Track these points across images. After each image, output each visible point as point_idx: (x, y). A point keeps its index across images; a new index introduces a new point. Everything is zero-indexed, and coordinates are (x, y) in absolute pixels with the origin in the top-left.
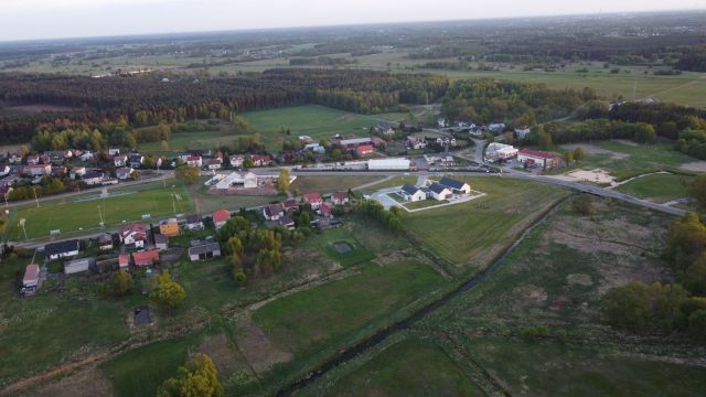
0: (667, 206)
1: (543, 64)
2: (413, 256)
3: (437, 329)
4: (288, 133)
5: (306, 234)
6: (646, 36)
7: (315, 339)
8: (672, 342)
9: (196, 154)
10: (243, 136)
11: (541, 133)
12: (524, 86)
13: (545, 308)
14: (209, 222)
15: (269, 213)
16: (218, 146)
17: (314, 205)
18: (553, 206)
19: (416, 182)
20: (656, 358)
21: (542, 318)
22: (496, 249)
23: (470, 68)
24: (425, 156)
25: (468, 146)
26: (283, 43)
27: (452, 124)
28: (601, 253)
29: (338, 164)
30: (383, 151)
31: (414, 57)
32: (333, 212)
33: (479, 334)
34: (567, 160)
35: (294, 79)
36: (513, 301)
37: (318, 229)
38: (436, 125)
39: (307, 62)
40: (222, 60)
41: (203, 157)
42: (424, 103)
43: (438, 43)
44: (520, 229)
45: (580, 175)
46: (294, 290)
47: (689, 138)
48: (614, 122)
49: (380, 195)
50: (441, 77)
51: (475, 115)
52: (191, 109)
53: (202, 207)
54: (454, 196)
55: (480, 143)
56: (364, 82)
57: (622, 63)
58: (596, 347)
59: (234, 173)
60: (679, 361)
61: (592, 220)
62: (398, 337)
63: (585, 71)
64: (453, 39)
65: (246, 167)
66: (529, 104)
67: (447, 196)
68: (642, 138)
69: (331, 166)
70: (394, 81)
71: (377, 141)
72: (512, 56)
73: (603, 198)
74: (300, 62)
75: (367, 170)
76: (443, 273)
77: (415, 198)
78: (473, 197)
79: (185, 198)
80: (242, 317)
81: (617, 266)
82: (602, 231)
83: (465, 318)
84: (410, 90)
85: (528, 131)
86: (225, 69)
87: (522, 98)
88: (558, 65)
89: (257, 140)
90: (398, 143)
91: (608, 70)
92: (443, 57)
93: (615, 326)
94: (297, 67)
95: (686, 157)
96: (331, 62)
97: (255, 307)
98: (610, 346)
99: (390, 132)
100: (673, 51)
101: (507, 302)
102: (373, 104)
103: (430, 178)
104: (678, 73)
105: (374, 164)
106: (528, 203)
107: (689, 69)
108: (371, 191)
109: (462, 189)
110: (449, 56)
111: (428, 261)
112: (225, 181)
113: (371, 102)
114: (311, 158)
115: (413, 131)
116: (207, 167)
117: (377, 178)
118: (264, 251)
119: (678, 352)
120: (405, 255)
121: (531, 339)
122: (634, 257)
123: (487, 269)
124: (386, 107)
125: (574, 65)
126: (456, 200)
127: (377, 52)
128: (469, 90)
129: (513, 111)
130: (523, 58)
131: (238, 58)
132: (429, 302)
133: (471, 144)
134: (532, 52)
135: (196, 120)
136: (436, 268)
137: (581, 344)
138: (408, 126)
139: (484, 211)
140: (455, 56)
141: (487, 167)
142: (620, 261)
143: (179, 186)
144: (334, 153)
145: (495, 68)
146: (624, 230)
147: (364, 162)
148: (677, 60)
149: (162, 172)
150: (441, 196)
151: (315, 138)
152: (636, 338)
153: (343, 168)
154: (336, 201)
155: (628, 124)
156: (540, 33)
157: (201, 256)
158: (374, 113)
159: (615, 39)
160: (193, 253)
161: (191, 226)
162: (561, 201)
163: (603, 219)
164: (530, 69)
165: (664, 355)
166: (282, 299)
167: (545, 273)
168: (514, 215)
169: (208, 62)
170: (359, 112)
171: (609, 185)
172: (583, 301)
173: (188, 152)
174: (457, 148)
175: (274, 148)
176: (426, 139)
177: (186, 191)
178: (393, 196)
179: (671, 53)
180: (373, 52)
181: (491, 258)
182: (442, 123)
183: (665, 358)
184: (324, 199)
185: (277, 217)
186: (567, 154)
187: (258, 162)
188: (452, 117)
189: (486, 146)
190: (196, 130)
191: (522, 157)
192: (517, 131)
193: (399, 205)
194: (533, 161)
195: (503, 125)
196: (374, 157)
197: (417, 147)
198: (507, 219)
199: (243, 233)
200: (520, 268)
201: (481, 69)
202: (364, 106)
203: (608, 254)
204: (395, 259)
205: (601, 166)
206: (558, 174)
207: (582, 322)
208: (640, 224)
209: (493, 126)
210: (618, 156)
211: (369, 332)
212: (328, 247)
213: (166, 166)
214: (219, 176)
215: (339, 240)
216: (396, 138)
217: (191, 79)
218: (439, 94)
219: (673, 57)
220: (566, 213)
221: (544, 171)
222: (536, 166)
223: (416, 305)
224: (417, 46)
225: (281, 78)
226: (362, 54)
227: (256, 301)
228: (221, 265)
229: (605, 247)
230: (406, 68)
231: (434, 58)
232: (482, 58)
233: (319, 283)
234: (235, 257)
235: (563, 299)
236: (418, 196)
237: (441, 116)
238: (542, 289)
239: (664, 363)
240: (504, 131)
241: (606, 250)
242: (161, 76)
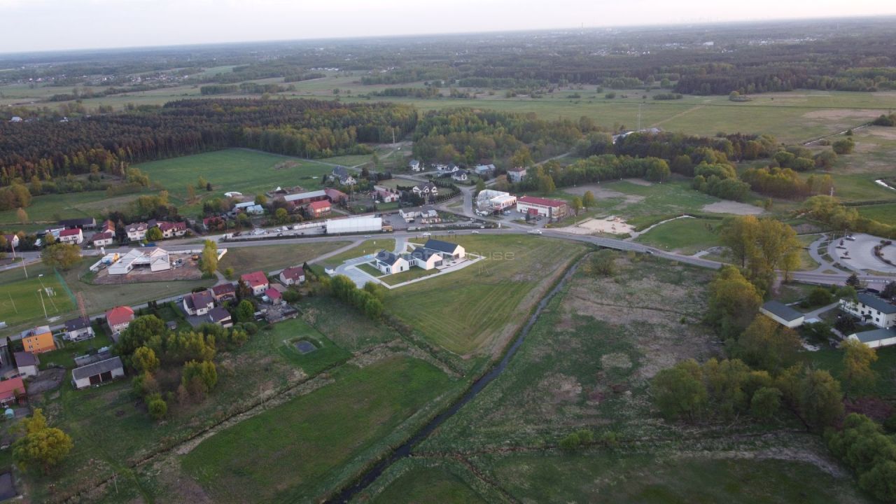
0: (697, 257)
1: (527, 89)
2: (403, 349)
3: (449, 451)
4: (209, 188)
5: (250, 332)
6: (636, 54)
7: (280, 487)
8: (737, 431)
9: (72, 226)
10: (143, 196)
11: (540, 174)
12: (510, 116)
13: (580, 404)
14: (101, 327)
15: (192, 305)
16: (106, 211)
17: (258, 289)
18: (568, 268)
19: (393, 247)
20: (721, 455)
21: (579, 417)
22: (509, 329)
23: (441, 96)
24: (401, 211)
25: (452, 196)
26: (190, 65)
27: (429, 168)
28: (636, 324)
29: (285, 228)
30: (344, 207)
31: (368, 82)
32: (285, 297)
33: (505, 451)
34: (576, 208)
35: (210, 115)
36: (541, 399)
37: (266, 323)
38: (408, 170)
39: (225, 91)
40: (102, 89)
41: (84, 230)
42: (391, 142)
43: (397, 64)
44: (534, 301)
45: (593, 226)
46: (241, 417)
47: (707, 174)
48: (622, 157)
49: (347, 268)
50: (407, 108)
51: (457, 154)
52: (61, 161)
53: (88, 303)
54: (445, 263)
55: (467, 191)
56: (307, 116)
57: (616, 86)
58: (652, 450)
59: (134, 251)
60: (748, 455)
61: (617, 282)
62: (400, 469)
63: (577, 96)
64: (415, 58)
65: (152, 240)
66: (519, 138)
67: (437, 264)
68: (655, 176)
69: (275, 231)
70: (349, 114)
71: (335, 194)
72: (489, 80)
73: (625, 252)
74: (215, 91)
75: (325, 234)
76: (446, 370)
77: (395, 269)
78: (469, 263)
79: (60, 293)
80: (167, 468)
81: (656, 338)
82: (631, 294)
83: (483, 430)
84: (370, 125)
85: (523, 173)
86: (106, 102)
87: (510, 132)
88: (545, 90)
89: (164, 200)
90: (362, 196)
91: (602, 95)
92: (405, 81)
93: (669, 419)
94: (213, 97)
95: (706, 196)
96: (258, 90)
97: (185, 449)
98: (668, 445)
99: (350, 181)
100: (669, 72)
101: (534, 400)
102: (324, 144)
103: (410, 241)
104: (679, 98)
105: (334, 226)
106: (538, 266)
107: (690, 92)
108: (334, 263)
109: (455, 253)
110: (412, 81)
111: (425, 355)
112: (122, 262)
113: (320, 142)
114: (246, 222)
115: (380, 178)
116: (91, 243)
117: (340, 244)
118: (191, 365)
119: (745, 443)
120: (392, 349)
121: (571, 450)
122: (673, 325)
123: (501, 359)
124: (340, 148)
125: (563, 89)
126: (449, 268)
127: (319, 76)
128: (445, 123)
129: (502, 149)
130: (503, 82)
131: (125, 86)
132: (434, 412)
133: (457, 193)
134: (512, 75)
135: (69, 176)
136: (436, 363)
137: (633, 448)
138: (372, 172)
139: (488, 280)
140: (420, 80)
141: (481, 221)
142: (659, 332)
143: (49, 274)
144: (277, 214)
145: (471, 94)
146: (656, 293)
147: (319, 224)
148: (676, 82)
149: (21, 255)
150: (429, 265)
151: (248, 194)
152: (695, 431)
153: (291, 233)
154: (288, 281)
155: (638, 160)
156: (519, 52)
157: (94, 380)
158: (326, 157)
159: (604, 58)
160: (79, 376)
161: (74, 335)
162: (576, 260)
163: (630, 279)
164: (514, 95)
165: (731, 449)
166: (225, 432)
167: (574, 357)
168: (524, 283)
169: (80, 93)
170: (305, 156)
171: (627, 236)
172: (626, 389)
173: (61, 223)
174: (440, 199)
175: (190, 211)
176: (399, 188)
177: (62, 282)
178: (365, 267)
179: (667, 74)
180: (313, 77)
181: (504, 343)
182: (416, 167)
183: (732, 454)
184: (271, 280)
185: (205, 311)
186: (575, 200)
187: (169, 233)
188: (427, 158)
189: (476, 194)
190: (70, 190)
191: (522, 207)
192: (511, 173)
193: (376, 280)
194: (536, 211)
195: (492, 167)
196: (333, 216)
197: (388, 199)
198: (516, 289)
199: (156, 339)
200: (542, 354)
201: (454, 96)
202: (310, 147)
203: (643, 324)
204: (380, 356)
205: (615, 213)
206: (567, 226)
207: (629, 418)
208: (672, 282)
209: (480, 169)
210: (633, 199)
211: (358, 467)
212: (284, 348)
213: (26, 246)
214: (111, 256)
215: (299, 337)
216: (360, 189)
217: (57, 116)
218: (408, 128)
219: (672, 79)
220: (586, 275)
221: (551, 223)
222: (539, 217)
223: (417, 419)
224: (371, 68)
225: (191, 113)
226: (299, 79)
227: (186, 441)
228: (125, 390)
229: (639, 315)
230: (360, 96)
231: (394, 83)
232: (453, 82)
233: (276, 402)
234: (147, 378)
235: (601, 389)
236: (400, 266)
237: (414, 157)
238: (573, 379)
239: (732, 459)
240: (496, 174)
241: (640, 319)
242: (10, 114)
